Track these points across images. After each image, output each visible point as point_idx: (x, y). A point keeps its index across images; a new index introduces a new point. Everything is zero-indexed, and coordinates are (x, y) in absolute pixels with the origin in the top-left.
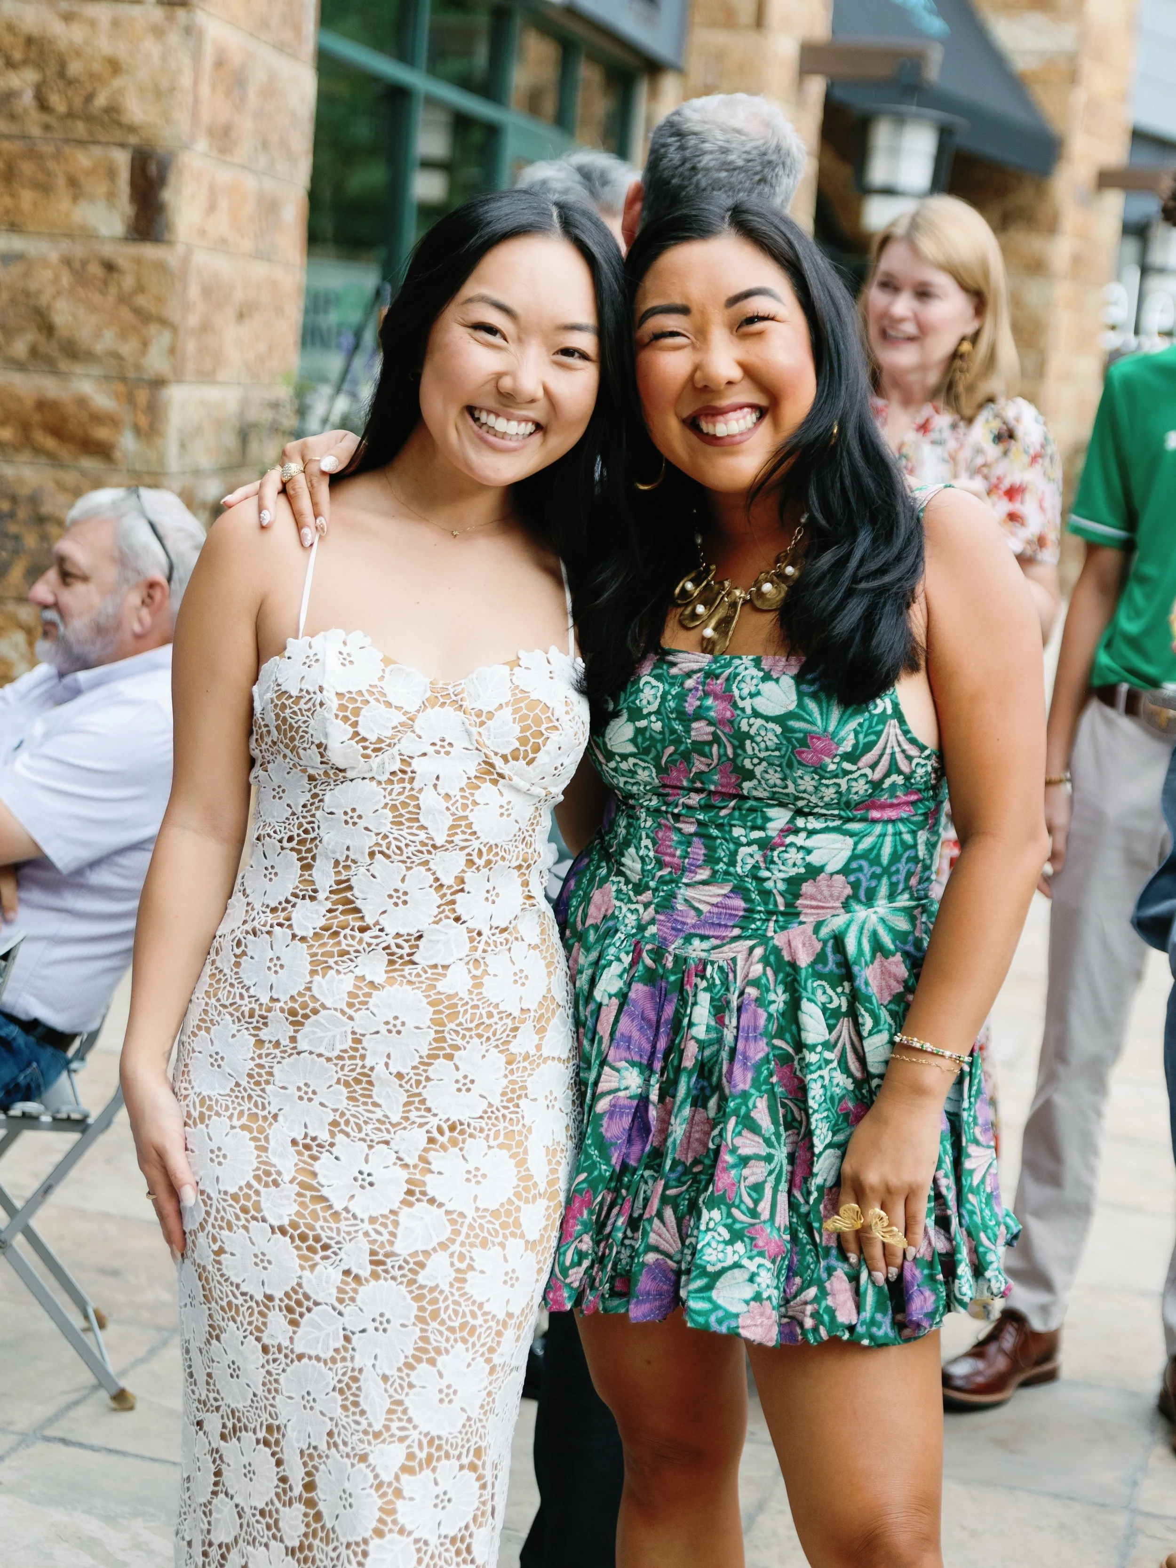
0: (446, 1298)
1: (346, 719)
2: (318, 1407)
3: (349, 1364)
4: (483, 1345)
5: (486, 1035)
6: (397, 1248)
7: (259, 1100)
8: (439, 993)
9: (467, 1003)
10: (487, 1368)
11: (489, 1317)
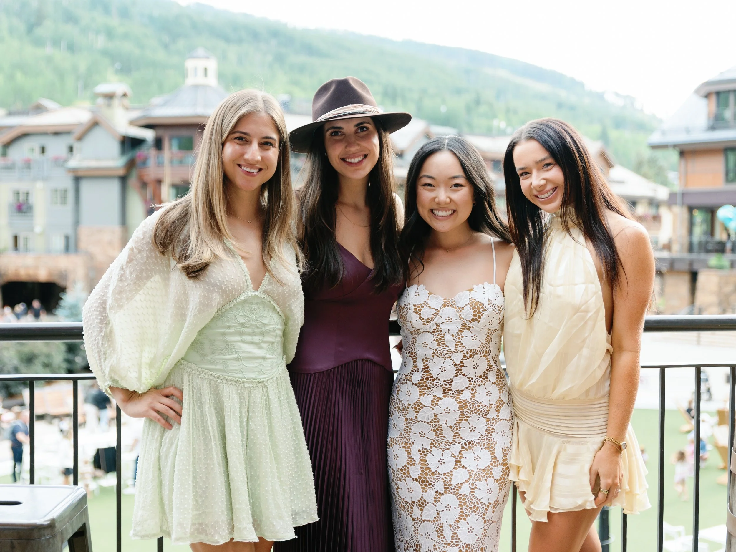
0: (468, 498)
1: (417, 313)
2: (430, 537)
3: (439, 522)
4: (481, 513)
5: (478, 412)
6: (452, 483)
7: (408, 438)
8: (460, 400)
9: (470, 402)
10: (483, 521)
11: (483, 504)
